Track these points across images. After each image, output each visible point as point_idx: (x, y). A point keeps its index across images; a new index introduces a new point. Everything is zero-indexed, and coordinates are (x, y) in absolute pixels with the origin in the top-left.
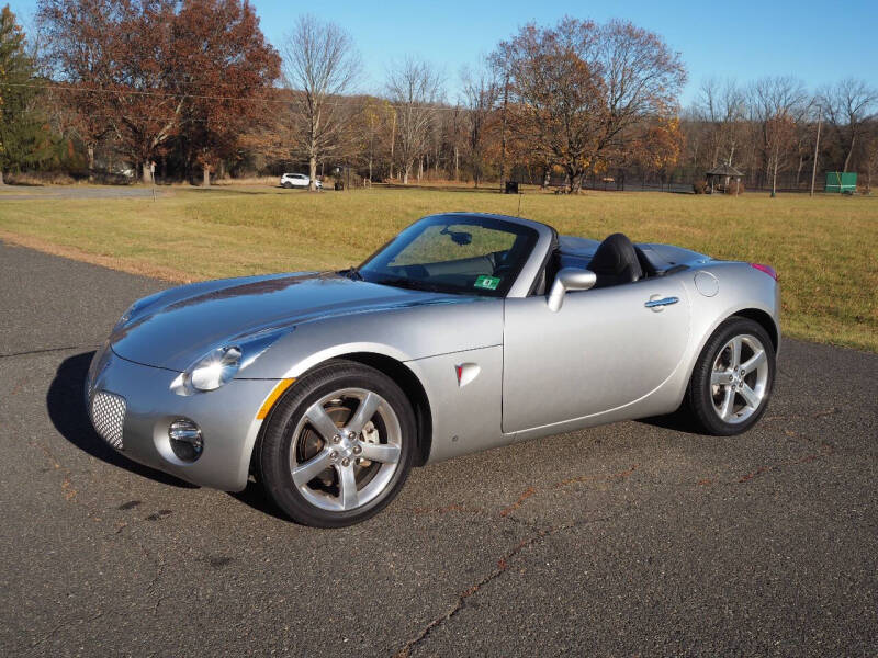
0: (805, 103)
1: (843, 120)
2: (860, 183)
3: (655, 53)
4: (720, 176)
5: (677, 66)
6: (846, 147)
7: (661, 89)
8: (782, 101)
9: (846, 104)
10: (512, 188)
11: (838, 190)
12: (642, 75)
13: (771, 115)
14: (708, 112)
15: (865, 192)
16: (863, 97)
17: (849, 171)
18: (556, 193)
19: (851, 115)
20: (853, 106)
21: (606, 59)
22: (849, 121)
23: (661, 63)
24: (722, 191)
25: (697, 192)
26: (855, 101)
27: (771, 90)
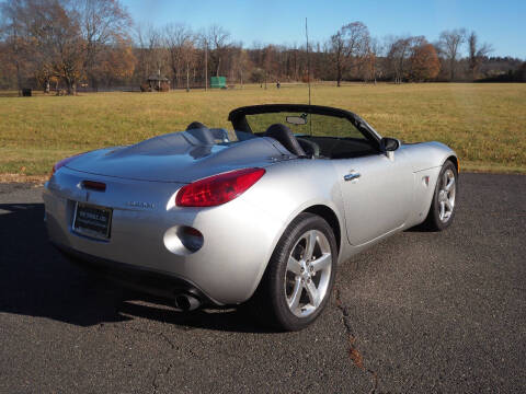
0: (191, 38)
1: (213, 47)
2: (228, 82)
3: (112, 6)
4: (156, 81)
5: (126, 15)
6: (217, 62)
7: (119, 29)
9: (214, 38)
10: (27, 93)
11: (218, 87)
12: (107, 20)
15: (232, 87)
16: (222, 35)
17: (220, 76)
18: (57, 95)
19: (217, 44)
20: (218, 40)
21: (82, 9)
22: (216, 48)
23: (116, 12)
24: (158, 89)
25: (143, 91)
26: (218, 37)
27: (174, 30)
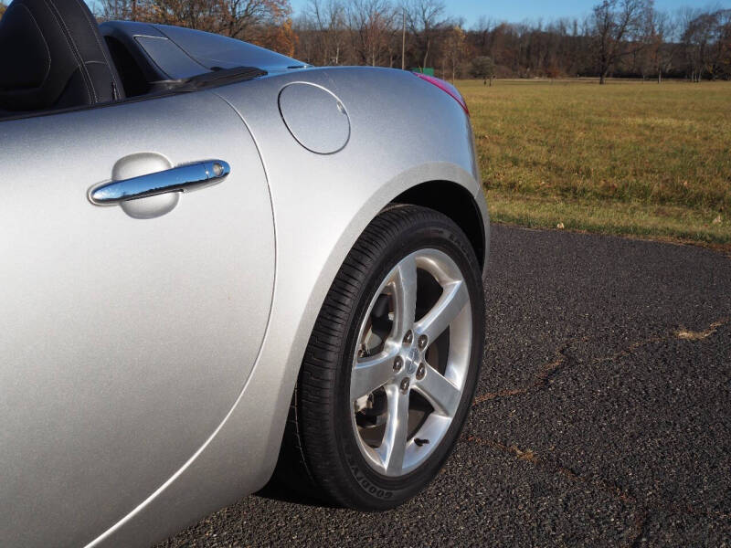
0: (390, 13)
1: (420, 27)
6: (423, 48)
8: (373, 10)
9: (421, 13)
13: (366, 22)
14: (316, 20)
16: (434, 8)
17: (427, 66)
19: (425, 22)
20: (427, 15)
22: (424, 28)
26: (428, 11)
